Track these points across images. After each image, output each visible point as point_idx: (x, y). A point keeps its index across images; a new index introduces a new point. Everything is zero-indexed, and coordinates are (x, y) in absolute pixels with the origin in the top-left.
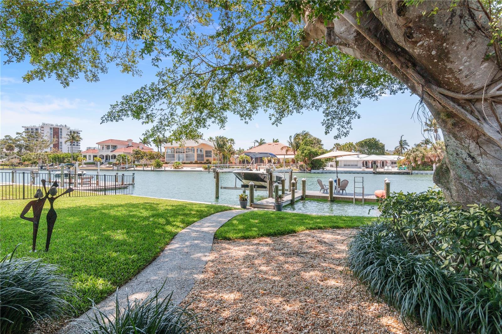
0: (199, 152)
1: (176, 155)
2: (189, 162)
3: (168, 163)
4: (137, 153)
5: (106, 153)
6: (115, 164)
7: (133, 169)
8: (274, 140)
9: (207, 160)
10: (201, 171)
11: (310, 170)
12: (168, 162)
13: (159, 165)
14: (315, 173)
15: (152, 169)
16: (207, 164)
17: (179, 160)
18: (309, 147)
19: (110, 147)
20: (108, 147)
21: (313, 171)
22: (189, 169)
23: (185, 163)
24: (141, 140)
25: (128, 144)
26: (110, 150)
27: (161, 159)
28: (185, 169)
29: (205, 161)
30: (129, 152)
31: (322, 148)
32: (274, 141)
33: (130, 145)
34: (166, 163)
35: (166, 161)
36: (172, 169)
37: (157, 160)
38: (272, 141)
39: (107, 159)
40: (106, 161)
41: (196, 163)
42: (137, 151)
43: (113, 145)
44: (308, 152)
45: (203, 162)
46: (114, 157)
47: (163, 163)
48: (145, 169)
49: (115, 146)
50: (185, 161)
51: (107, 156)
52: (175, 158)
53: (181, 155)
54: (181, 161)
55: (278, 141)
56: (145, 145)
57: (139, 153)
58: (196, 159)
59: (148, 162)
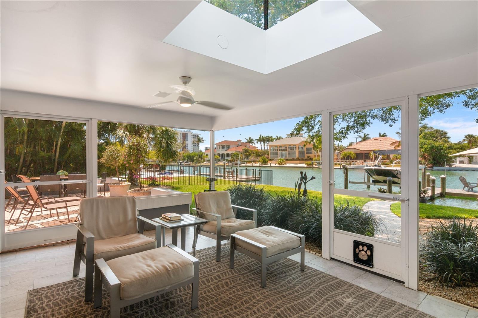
0: (301, 150)
1: (279, 152)
2: (291, 158)
3: (272, 160)
4: (246, 151)
5: (222, 151)
6: (230, 161)
7: (244, 165)
8: (380, 134)
9: (308, 157)
10: (304, 167)
11: (432, 167)
12: (272, 158)
13: (265, 162)
14: (438, 170)
15: (260, 165)
16: (308, 160)
17: (282, 157)
18: (431, 141)
19: (225, 147)
20: (223, 147)
21: (435, 168)
22: (292, 165)
23: (287, 160)
24: (247, 140)
25: (238, 144)
26: (225, 149)
27: (266, 156)
28: (288, 165)
29: (306, 157)
30: (239, 150)
31: (447, 142)
32: (380, 136)
33: (240, 144)
34: (270, 160)
35: (270, 158)
36: (277, 165)
37: (263, 157)
38: (378, 136)
39: (222, 157)
40: (222, 159)
41: (298, 159)
42: (246, 150)
43: (226, 145)
44: (430, 146)
45: (304, 159)
46: (228, 155)
47: (268, 160)
48: (254, 165)
49: (228, 146)
50: (287, 158)
51: (222, 154)
52: (278, 155)
53: (283, 152)
54: (283, 158)
55: (386, 136)
56: (251, 144)
57: (248, 152)
58: (297, 155)
59: (256, 159)
